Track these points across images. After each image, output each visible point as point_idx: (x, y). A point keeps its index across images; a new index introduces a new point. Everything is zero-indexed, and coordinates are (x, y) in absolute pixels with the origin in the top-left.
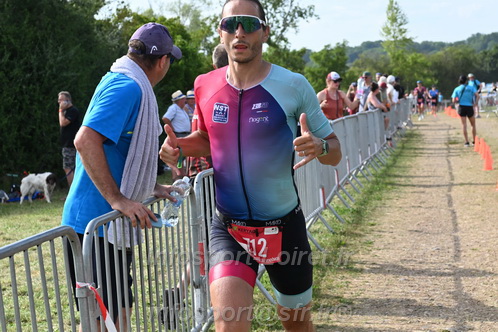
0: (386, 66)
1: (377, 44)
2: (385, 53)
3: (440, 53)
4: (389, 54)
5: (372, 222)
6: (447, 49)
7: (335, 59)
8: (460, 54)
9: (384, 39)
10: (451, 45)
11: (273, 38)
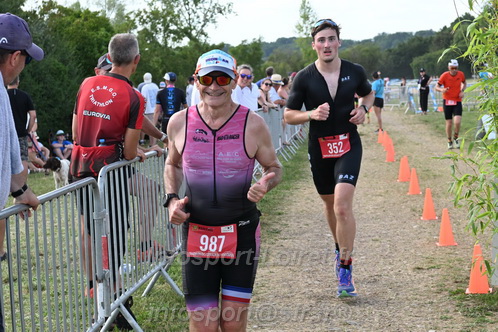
0: (298, 60)
1: (291, 40)
2: (298, 49)
3: (348, 50)
4: (301, 49)
5: (280, 211)
6: (355, 47)
7: (251, 53)
8: (367, 51)
9: (297, 36)
10: (359, 42)
11: (194, 33)
